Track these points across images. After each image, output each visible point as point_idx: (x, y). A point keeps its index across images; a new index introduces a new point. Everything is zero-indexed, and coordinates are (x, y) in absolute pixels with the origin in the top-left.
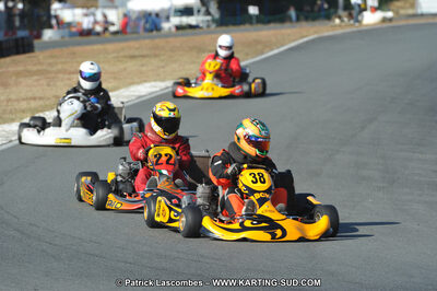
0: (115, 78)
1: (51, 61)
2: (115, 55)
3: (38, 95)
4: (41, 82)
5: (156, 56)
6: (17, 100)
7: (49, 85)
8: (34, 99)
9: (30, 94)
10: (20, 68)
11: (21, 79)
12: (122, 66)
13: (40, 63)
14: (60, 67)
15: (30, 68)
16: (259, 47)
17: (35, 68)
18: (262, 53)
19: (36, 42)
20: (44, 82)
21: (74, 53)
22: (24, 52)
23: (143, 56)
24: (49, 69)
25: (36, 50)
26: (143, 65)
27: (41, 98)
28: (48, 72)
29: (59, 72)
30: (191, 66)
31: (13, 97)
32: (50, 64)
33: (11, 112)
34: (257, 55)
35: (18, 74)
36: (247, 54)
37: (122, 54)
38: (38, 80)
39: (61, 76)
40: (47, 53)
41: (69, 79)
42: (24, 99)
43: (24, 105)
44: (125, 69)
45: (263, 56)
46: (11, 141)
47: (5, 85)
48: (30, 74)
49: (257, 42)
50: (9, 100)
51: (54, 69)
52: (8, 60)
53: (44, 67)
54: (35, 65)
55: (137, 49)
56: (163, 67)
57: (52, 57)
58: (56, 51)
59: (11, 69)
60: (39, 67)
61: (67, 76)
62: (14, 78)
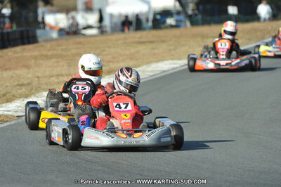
0: (131, 59)
3: (64, 73)
4: (61, 64)
5: (163, 42)
8: (62, 75)
9: (54, 73)
11: (41, 62)
12: (133, 50)
13: (54, 49)
14: (74, 51)
15: (45, 53)
16: (258, 34)
17: (50, 53)
23: (151, 42)
24: (64, 53)
26: (153, 49)
27: (67, 75)
31: (39, 75)
36: (250, 39)
44: (138, 52)
47: (28, 67)
48: (47, 57)
49: (256, 30)
50: (38, 77)
51: (69, 53)
52: (18, 49)
53: (59, 52)
54: (49, 50)
56: (174, 50)
59: (27, 54)
60: (55, 52)
62: (33, 61)
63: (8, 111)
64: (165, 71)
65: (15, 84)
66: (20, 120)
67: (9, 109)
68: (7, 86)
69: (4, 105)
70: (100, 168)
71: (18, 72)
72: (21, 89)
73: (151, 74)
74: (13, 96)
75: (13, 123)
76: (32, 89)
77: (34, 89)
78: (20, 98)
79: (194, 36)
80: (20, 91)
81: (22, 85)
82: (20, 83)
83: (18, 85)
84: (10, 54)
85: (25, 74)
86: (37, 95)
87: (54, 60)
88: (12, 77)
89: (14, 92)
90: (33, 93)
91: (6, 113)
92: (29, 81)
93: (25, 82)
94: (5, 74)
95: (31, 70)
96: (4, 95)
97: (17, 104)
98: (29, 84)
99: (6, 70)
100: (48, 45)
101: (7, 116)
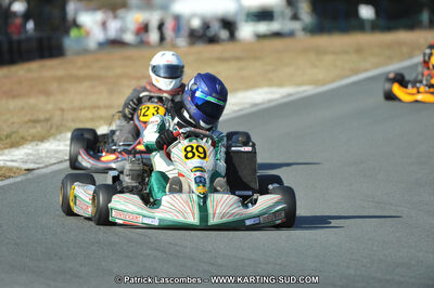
3: (101, 103)
5: (256, 58)
8: (99, 107)
10: (60, 73)
13: (88, 67)
14: (119, 71)
16: (405, 50)
17: (82, 73)
23: (238, 59)
27: (109, 107)
31: (64, 106)
35: (60, 80)
47: (47, 93)
48: (79, 79)
49: (400, 44)
50: (62, 110)
52: (34, 65)
59: (47, 73)
62: (55, 85)
63: (13, 161)
64: (256, 105)
65: (26, 119)
66: (30, 176)
67: (14, 158)
68: (13, 123)
69: (6, 151)
70: (149, 252)
71: (32, 101)
72: (34, 127)
73: (236, 108)
74: (23, 138)
75: (19, 179)
76: (51, 127)
77: (54, 127)
78: (32, 141)
79: (305, 51)
80: (33, 131)
81: (36, 121)
82: (33, 118)
83: (30, 121)
84: (21, 73)
85: (42, 105)
86: (59, 137)
87: (86, 84)
88: (23, 108)
89: (23, 132)
90: (52, 135)
91: (9, 164)
92: (48, 116)
93: (42, 117)
94: (13, 104)
95: (51, 98)
96: (8, 136)
97: (26, 151)
98: (47, 120)
99: (14, 97)
100: (80, 61)
101: (10, 169)
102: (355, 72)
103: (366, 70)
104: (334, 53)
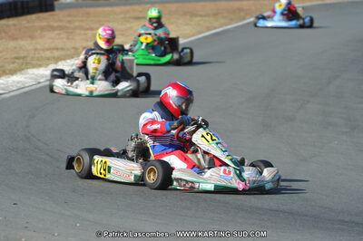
0: (123, 35)
1: (69, 19)
2: (122, 16)
3: (60, 46)
4: (62, 36)
6: (43, 50)
7: (68, 38)
8: (57, 49)
9: (53, 46)
10: (44, 24)
11: (45, 33)
12: (128, 25)
13: (61, 21)
14: (77, 24)
15: (52, 23)
16: (242, 14)
17: (56, 24)
18: (244, 19)
19: (56, 3)
20: (64, 36)
21: (88, 14)
22: (46, 11)
24: (68, 25)
25: (56, 9)
27: (62, 49)
28: (68, 28)
29: (76, 28)
30: (186, 27)
31: (39, 47)
32: (69, 21)
33: (38, 59)
34: (241, 20)
35: (42, 29)
36: (232, 20)
37: (128, 16)
38: (59, 34)
39: (78, 31)
40: (66, 12)
41: (86, 34)
42: (48, 50)
43: (48, 54)
44: (131, 28)
45: (246, 22)
46: (39, 83)
47: (32, 37)
48: (52, 28)
49: (240, 10)
50: (36, 50)
51: (72, 26)
52: (33, 17)
55: (141, 12)
57: (69, 15)
58: (73, 11)
59: (37, 24)
60: (60, 24)
61: (82, 32)
62: (39, 32)
65: (16, 55)
71: (22, 43)
84: (24, 22)
85: (25, 44)
87: (56, 32)
88: (15, 48)
94: (12, 44)
95: (34, 42)
98: (24, 57)
99: (14, 38)
102: (209, 29)
103: (215, 28)
104: (201, 16)
